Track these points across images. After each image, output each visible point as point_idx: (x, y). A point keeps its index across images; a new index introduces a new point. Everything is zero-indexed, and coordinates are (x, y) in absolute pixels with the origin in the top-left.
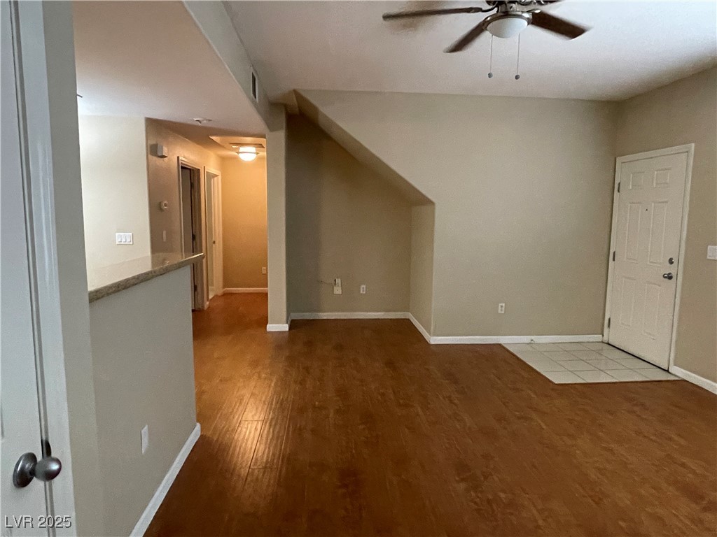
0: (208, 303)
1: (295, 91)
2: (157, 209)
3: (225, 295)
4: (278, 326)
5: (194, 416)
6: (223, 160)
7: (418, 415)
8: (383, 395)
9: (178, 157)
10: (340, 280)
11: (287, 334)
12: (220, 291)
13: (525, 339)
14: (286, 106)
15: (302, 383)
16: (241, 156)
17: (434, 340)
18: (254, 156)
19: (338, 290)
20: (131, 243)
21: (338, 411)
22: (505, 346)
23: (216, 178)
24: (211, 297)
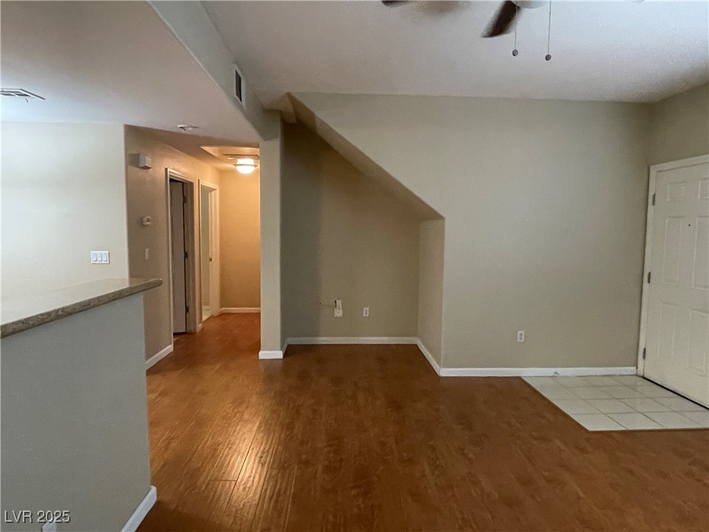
0: (200, 325)
1: (289, 95)
2: (138, 226)
3: (222, 315)
4: (271, 352)
5: (149, 478)
6: (222, 173)
7: (424, 476)
8: (383, 444)
9: (166, 169)
10: (341, 301)
11: (281, 362)
12: (216, 313)
13: (550, 371)
14: (281, 113)
15: (289, 427)
16: (239, 168)
17: (444, 372)
18: (253, 168)
19: (339, 313)
20: (108, 262)
21: (327, 469)
22: (525, 379)
23: (213, 192)
24: (204, 318)
